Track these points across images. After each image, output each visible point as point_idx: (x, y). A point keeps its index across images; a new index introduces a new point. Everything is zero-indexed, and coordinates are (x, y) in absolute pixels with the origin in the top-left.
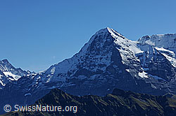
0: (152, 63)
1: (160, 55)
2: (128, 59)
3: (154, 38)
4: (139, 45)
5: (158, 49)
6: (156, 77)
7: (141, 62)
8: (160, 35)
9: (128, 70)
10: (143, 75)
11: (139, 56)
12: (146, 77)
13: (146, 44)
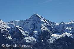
0: (14, 33)
1: (17, 29)
2: (4, 30)
3: (15, 22)
4: (8, 25)
5: (17, 27)
6: (15, 39)
7: (9, 32)
8: (18, 21)
9: (3, 35)
10: (10, 38)
11: (8, 29)
12: (11, 38)
13: (11, 24)
